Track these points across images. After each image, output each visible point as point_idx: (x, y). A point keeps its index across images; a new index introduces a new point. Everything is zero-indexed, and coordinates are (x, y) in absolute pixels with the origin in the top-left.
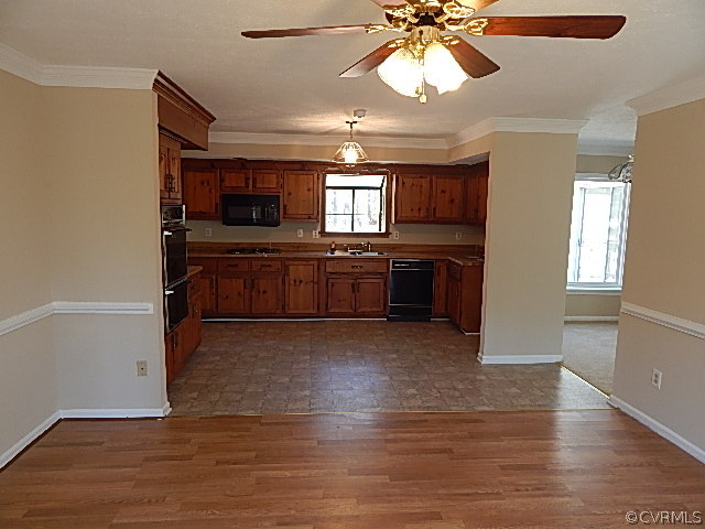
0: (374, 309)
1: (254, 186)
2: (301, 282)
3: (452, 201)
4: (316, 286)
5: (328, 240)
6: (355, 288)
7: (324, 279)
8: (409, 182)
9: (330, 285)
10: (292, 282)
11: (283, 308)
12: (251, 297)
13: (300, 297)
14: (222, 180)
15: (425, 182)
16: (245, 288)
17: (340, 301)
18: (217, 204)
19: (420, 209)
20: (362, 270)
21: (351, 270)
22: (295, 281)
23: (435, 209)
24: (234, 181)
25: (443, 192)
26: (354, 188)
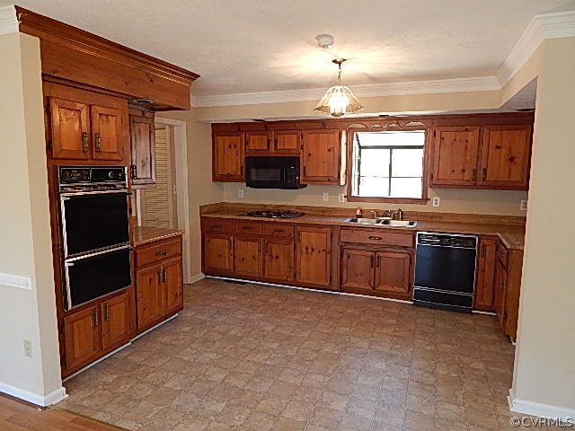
0: (398, 289)
1: (276, 149)
2: (313, 250)
3: (512, 159)
4: (329, 255)
5: (353, 205)
6: (375, 262)
7: (337, 248)
8: (449, 136)
9: (345, 256)
10: (304, 250)
11: (295, 276)
12: (264, 260)
13: (311, 266)
14: (247, 143)
15: (472, 137)
16: (259, 251)
17: (357, 275)
18: (242, 167)
19: (463, 171)
20: (381, 242)
21: (368, 241)
22: (307, 249)
23: (485, 170)
24: (257, 143)
25: (498, 147)
26: (391, 148)
